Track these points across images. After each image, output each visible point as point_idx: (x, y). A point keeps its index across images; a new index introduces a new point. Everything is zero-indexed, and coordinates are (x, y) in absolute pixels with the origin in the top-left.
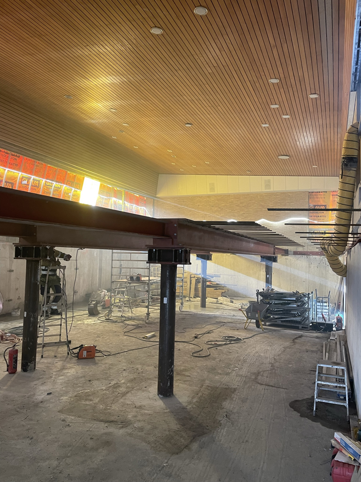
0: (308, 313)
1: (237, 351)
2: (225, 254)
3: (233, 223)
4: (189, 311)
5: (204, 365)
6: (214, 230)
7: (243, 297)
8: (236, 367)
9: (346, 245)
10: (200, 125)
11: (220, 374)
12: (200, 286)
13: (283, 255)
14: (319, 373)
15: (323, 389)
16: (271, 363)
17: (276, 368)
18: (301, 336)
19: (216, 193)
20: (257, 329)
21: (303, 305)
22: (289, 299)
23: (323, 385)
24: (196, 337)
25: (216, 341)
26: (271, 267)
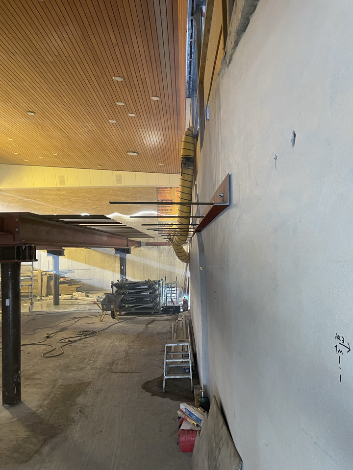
0: (159, 299)
1: (92, 344)
2: (79, 249)
3: (86, 217)
4: (41, 310)
5: (57, 364)
6: (63, 224)
7: (99, 290)
8: (91, 361)
9: (187, 235)
10: (44, 114)
11: (74, 370)
12: (52, 283)
13: (136, 247)
14: (167, 352)
15: (171, 366)
16: (126, 351)
17: (130, 355)
18: (153, 321)
19: (66, 186)
20: (112, 320)
21: (155, 292)
22: (142, 287)
23: (172, 363)
24: (48, 337)
25: (71, 338)
26: (125, 259)
